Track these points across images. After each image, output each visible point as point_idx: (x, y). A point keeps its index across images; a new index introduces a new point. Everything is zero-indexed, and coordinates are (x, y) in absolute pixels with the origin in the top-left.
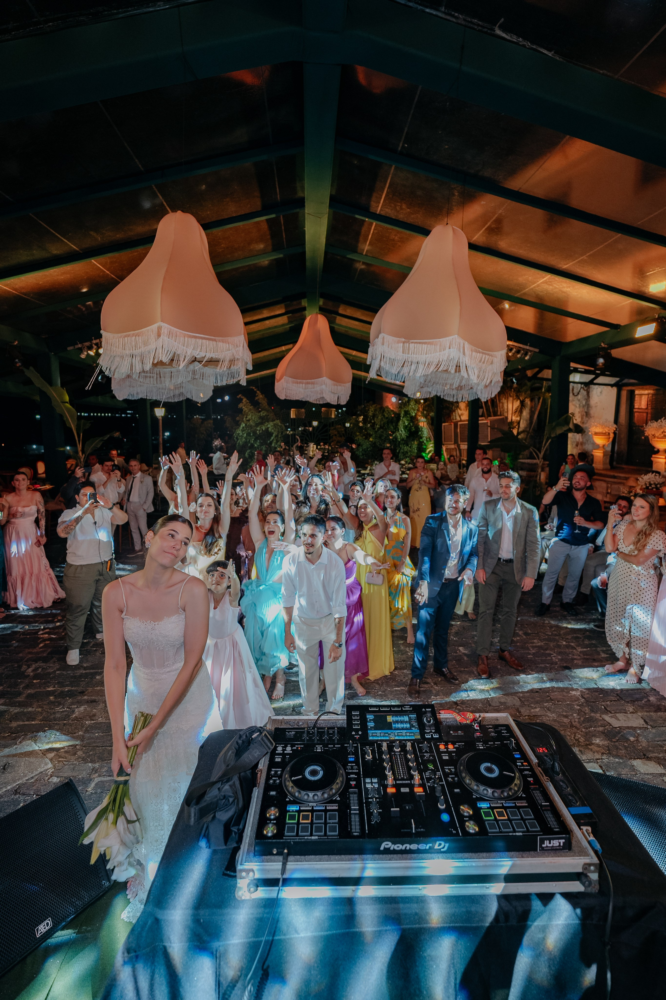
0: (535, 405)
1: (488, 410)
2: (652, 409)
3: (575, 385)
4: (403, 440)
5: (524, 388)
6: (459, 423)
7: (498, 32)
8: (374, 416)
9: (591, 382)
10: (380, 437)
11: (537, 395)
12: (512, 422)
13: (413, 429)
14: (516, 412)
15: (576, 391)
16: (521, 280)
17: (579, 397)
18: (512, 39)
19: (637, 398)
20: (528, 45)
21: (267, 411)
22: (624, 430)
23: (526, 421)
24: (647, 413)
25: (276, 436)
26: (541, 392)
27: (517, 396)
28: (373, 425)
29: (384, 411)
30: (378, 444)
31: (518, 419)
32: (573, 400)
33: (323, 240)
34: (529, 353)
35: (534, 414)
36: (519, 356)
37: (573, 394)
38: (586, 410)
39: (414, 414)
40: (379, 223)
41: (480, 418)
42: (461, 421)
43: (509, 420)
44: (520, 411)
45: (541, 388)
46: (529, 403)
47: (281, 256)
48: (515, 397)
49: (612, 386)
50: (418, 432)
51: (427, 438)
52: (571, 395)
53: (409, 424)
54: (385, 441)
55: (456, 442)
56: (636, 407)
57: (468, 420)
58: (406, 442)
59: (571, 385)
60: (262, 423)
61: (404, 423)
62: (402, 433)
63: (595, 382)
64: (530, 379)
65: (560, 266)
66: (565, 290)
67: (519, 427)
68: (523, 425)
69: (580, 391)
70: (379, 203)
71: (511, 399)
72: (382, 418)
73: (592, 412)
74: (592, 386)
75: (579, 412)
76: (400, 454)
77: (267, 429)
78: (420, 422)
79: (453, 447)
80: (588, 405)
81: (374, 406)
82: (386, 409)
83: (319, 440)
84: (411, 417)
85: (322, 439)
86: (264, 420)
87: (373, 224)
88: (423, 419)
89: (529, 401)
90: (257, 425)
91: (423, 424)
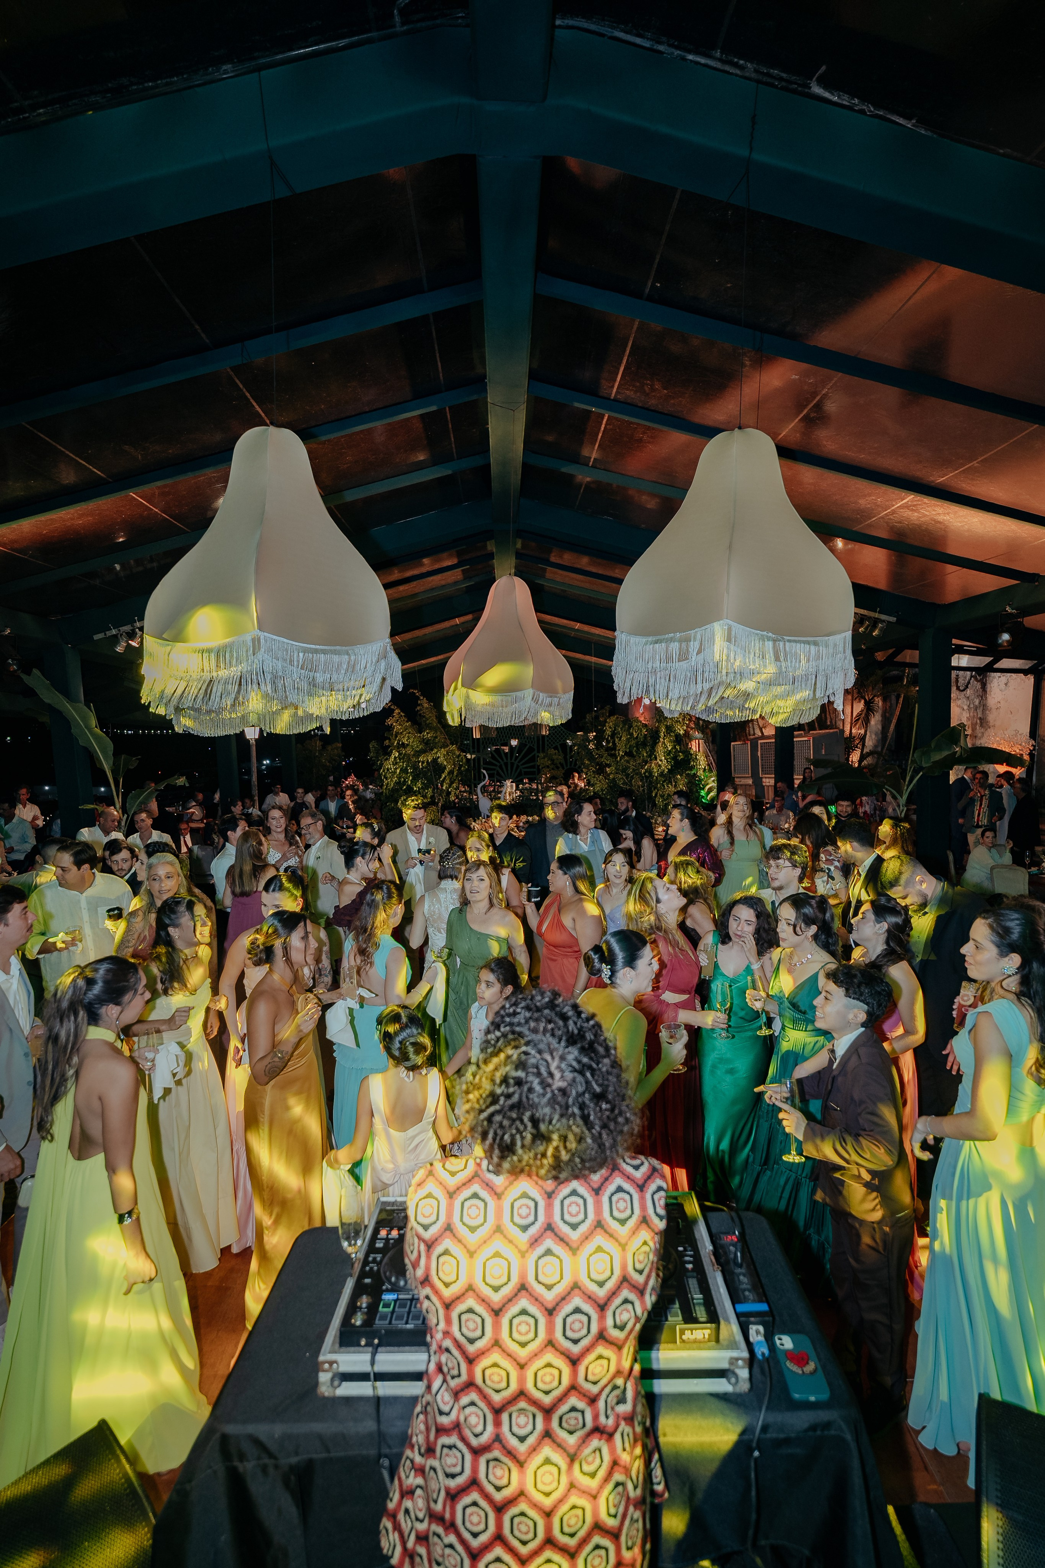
0: (890, 707)
3: (961, 673)
4: (662, 774)
5: (872, 680)
6: (760, 742)
7: (817, 90)
8: (613, 735)
9: (989, 668)
10: (624, 770)
11: (894, 691)
12: (851, 738)
13: (682, 756)
14: (858, 720)
15: (961, 682)
16: (865, 503)
17: (969, 692)
18: (840, 101)
20: (870, 111)
23: (877, 734)
25: (449, 773)
26: (902, 686)
27: (859, 692)
28: (612, 748)
29: (629, 725)
31: (862, 731)
32: (959, 699)
33: (520, 446)
34: (879, 626)
35: (890, 723)
36: (861, 630)
37: (958, 688)
38: (980, 714)
39: (680, 731)
40: (614, 413)
41: (795, 734)
42: (763, 737)
44: (864, 719)
45: (900, 680)
46: (880, 704)
47: (450, 472)
48: (856, 695)
49: (1028, 672)
50: (688, 762)
51: (704, 769)
52: (954, 689)
53: (674, 748)
54: (632, 777)
55: (755, 776)
58: (669, 777)
59: (954, 674)
60: (423, 751)
61: (666, 747)
62: (661, 762)
63: (996, 666)
64: (881, 665)
65: (932, 479)
66: (939, 517)
67: (863, 745)
68: (870, 743)
69: (969, 683)
70: (615, 381)
73: (991, 717)
74: (993, 674)
75: (969, 719)
76: (657, 799)
77: (435, 760)
78: (691, 740)
79: (750, 782)
80: (984, 706)
81: (613, 718)
82: (634, 724)
83: (520, 774)
84: (678, 736)
85: (526, 773)
86: (428, 746)
87: (604, 415)
88: (697, 734)
89: (879, 702)
90: (418, 754)
91: (697, 746)
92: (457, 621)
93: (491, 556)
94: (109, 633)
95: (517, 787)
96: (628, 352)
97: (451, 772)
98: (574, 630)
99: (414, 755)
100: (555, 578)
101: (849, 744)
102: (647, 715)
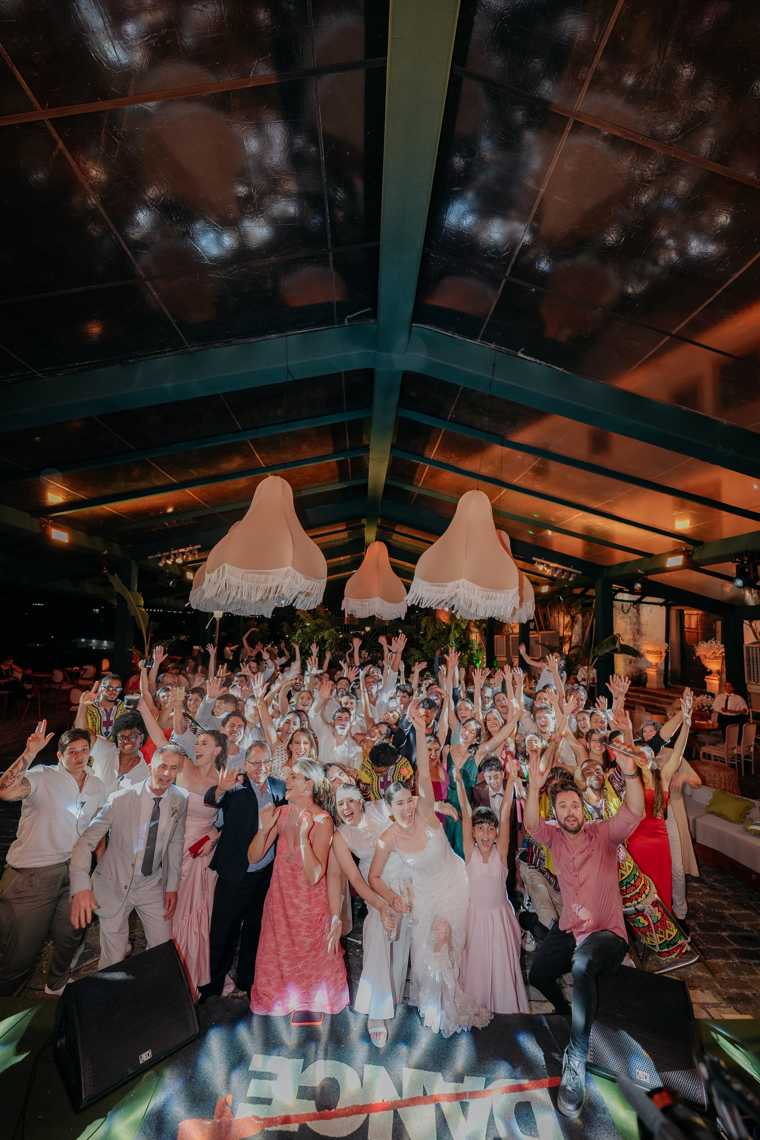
0: (586, 620)
1: (539, 623)
2: (702, 629)
3: (623, 603)
5: (574, 604)
6: (511, 636)
7: (522, 355)
8: (425, 627)
9: (639, 602)
10: (431, 648)
11: (588, 611)
12: (564, 637)
13: (464, 641)
14: (567, 627)
15: (626, 609)
16: (558, 514)
17: (630, 614)
18: (531, 360)
19: (686, 618)
20: (544, 364)
21: (322, 618)
22: (676, 649)
23: (579, 635)
24: (698, 633)
26: (592, 609)
27: (567, 611)
28: (425, 635)
29: (436, 623)
30: (429, 655)
31: (570, 633)
32: (624, 618)
33: (384, 476)
34: (573, 575)
35: (586, 629)
36: (563, 577)
37: (623, 612)
38: (637, 628)
39: (464, 627)
40: (431, 466)
41: (531, 632)
42: (513, 633)
43: (561, 634)
44: (571, 626)
45: (591, 604)
47: (348, 486)
48: (565, 612)
49: (661, 605)
50: (468, 645)
51: (477, 650)
52: (620, 612)
53: (460, 636)
55: (508, 656)
56: (686, 625)
57: (519, 633)
59: (617, 602)
60: (317, 630)
61: (455, 636)
63: (643, 600)
64: (578, 596)
65: (591, 505)
66: (598, 524)
67: (571, 641)
68: (575, 640)
69: (629, 609)
70: (433, 451)
71: (562, 613)
72: (433, 630)
73: (643, 629)
74: (641, 605)
75: (630, 629)
77: (323, 637)
78: (472, 633)
79: (505, 659)
80: (638, 623)
81: (426, 617)
82: (438, 622)
83: (371, 647)
84: (462, 630)
85: (375, 647)
86: (320, 628)
87: (426, 467)
88: (476, 630)
89: (579, 617)
90: (314, 632)
91: (475, 637)
92: (342, 558)
93: (364, 526)
94: (156, 556)
95: (369, 655)
96: (439, 441)
97: (331, 644)
98: (406, 567)
99: (310, 633)
100: (397, 539)
101: (562, 641)
102: (447, 617)
